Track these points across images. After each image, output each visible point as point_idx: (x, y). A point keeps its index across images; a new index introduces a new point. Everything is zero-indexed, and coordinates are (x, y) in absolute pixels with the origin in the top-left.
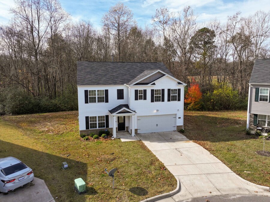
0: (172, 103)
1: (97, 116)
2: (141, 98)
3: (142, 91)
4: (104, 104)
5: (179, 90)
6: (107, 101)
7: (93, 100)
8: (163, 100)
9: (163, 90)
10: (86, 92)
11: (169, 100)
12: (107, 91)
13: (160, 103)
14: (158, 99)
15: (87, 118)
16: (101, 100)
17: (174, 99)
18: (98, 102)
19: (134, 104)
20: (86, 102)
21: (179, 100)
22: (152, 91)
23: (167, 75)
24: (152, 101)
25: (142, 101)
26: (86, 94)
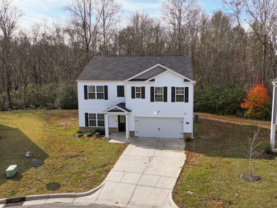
0: (177, 103)
1: (96, 113)
2: (138, 96)
3: (139, 88)
4: (103, 101)
5: (187, 89)
6: (106, 98)
7: (92, 96)
8: (166, 100)
9: (165, 88)
10: (86, 87)
11: (173, 100)
12: (106, 87)
13: (162, 103)
14: (159, 99)
15: (86, 114)
16: (100, 96)
17: (180, 99)
18: (97, 98)
19: (130, 102)
20: (86, 98)
21: (187, 101)
22: (152, 88)
23: (169, 70)
24: (152, 100)
25: (140, 100)
26: (86, 89)
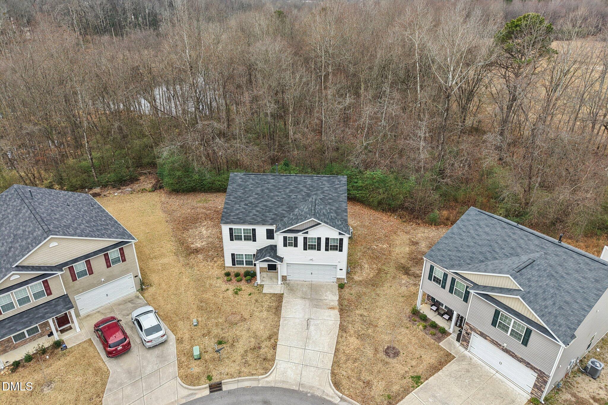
0: (330, 252)
1: (244, 254)
2: (290, 245)
3: (292, 238)
4: (251, 242)
5: (341, 240)
6: (254, 240)
7: (239, 238)
8: (319, 249)
9: (319, 239)
10: (231, 229)
11: (327, 250)
12: (254, 230)
13: (315, 252)
14: (312, 247)
15: (233, 255)
16: (247, 238)
17: (334, 248)
18: (245, 239)
19: (282, 251)
20: (232, 239)
21: (341, 250)
22: (305, 239)
23: (323, 224)
24: (305, 249)
25: (292, 248)
26: (231, 232)
